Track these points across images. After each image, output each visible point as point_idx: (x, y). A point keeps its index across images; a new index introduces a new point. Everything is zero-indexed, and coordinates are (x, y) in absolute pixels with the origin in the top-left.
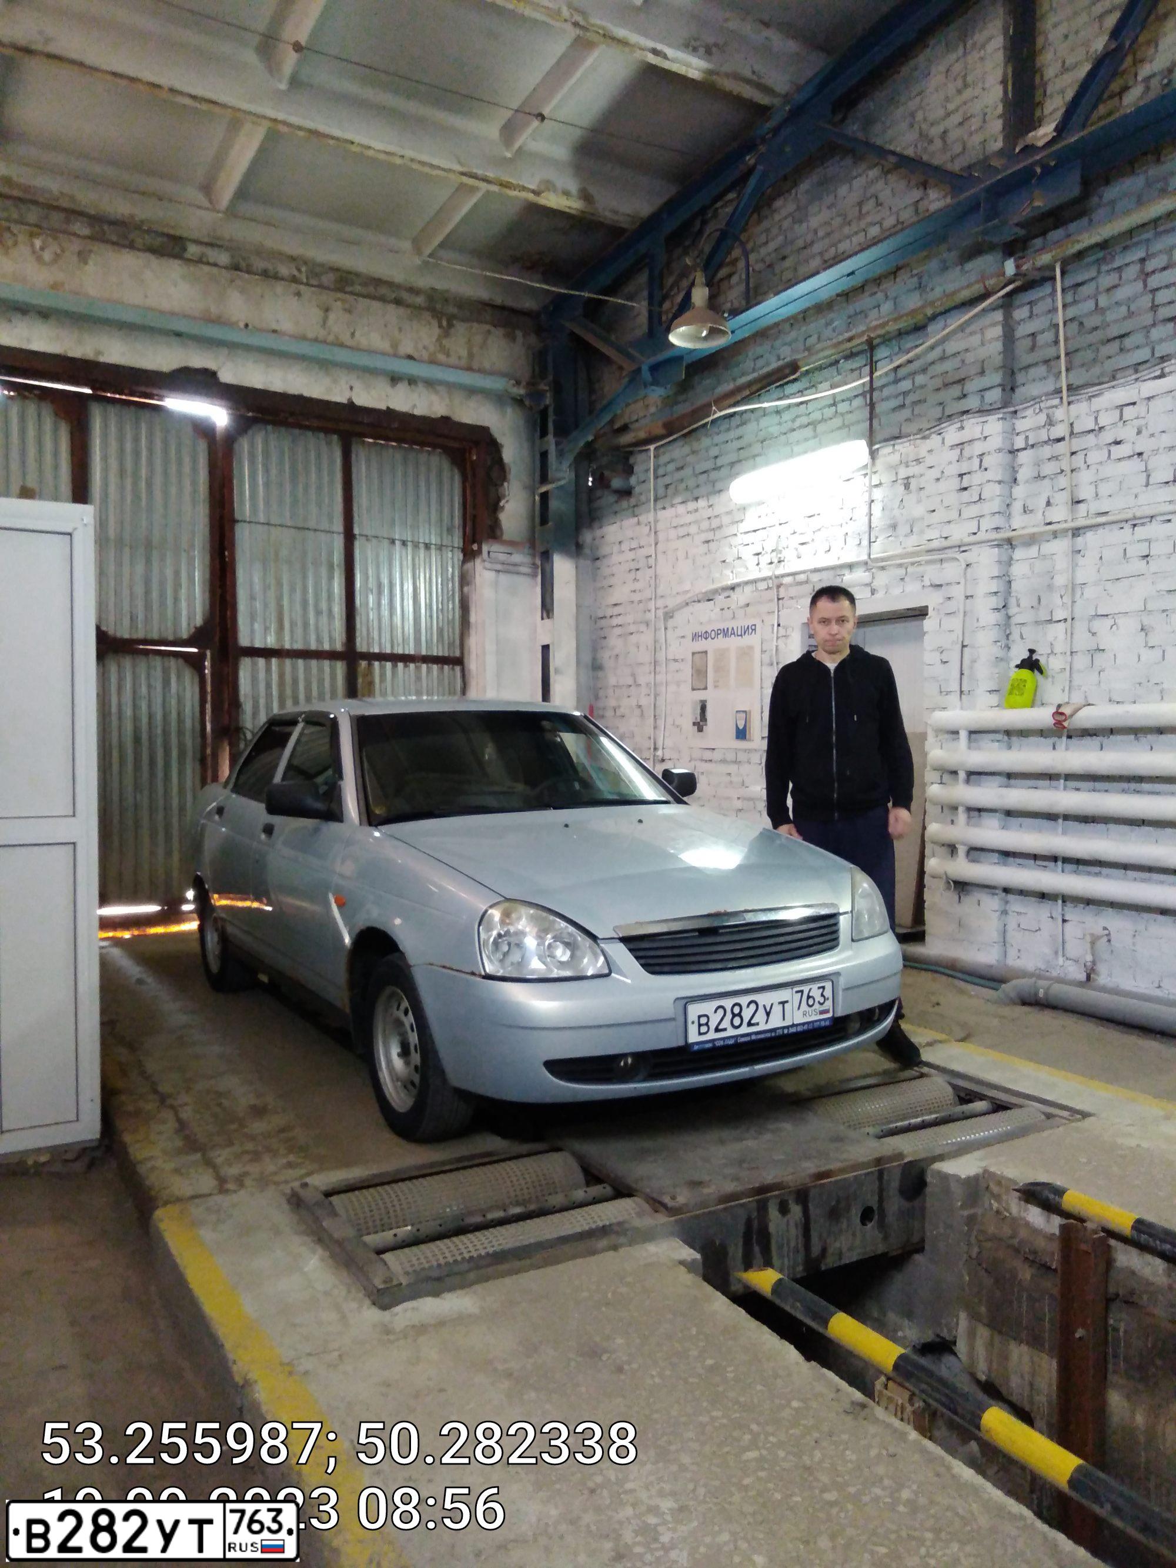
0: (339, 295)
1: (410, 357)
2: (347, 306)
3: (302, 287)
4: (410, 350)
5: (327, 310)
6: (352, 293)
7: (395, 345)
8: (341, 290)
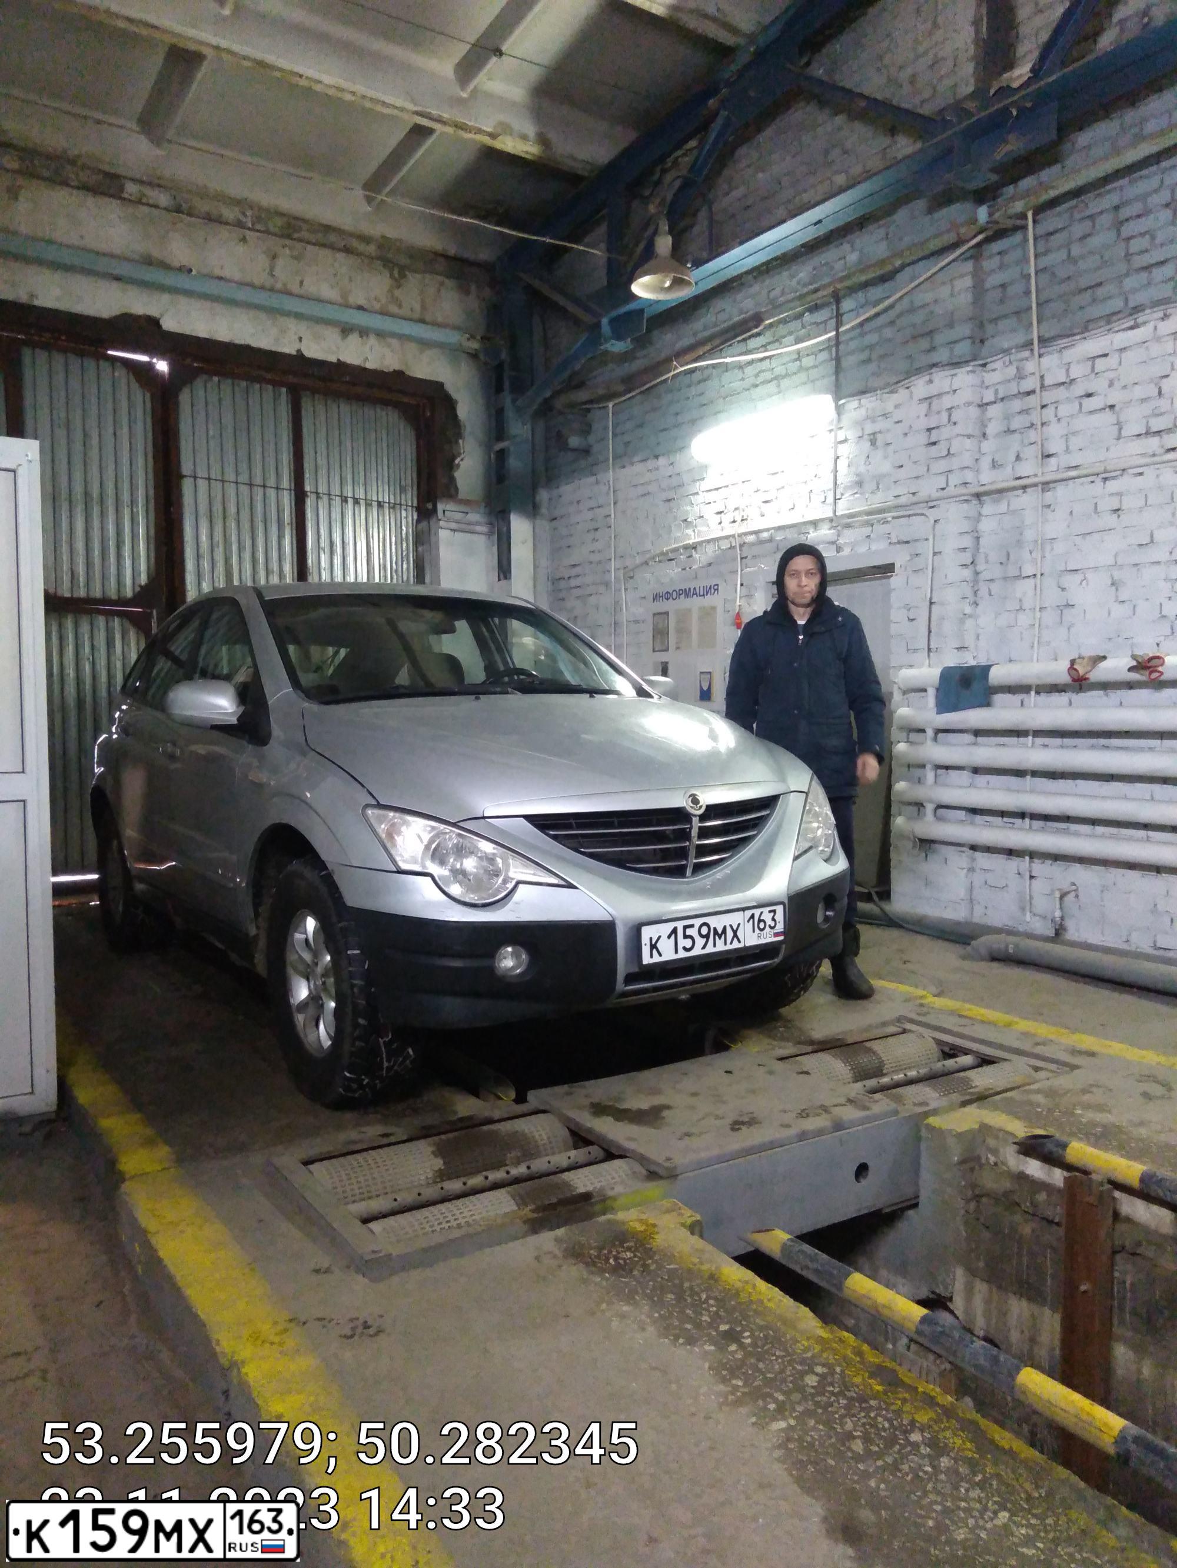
0: (288, 242)
1: (360, 308)
2: (295, 253)
3: (248, 232)
4: (361, 302)
5: (274, 257)
6: (300, 240)
7: (345, 295)
8: (289, 237)
